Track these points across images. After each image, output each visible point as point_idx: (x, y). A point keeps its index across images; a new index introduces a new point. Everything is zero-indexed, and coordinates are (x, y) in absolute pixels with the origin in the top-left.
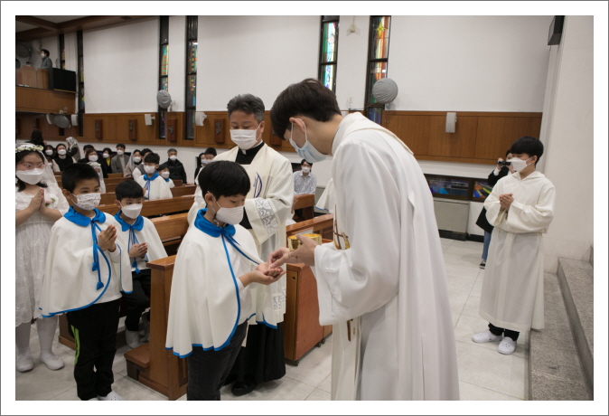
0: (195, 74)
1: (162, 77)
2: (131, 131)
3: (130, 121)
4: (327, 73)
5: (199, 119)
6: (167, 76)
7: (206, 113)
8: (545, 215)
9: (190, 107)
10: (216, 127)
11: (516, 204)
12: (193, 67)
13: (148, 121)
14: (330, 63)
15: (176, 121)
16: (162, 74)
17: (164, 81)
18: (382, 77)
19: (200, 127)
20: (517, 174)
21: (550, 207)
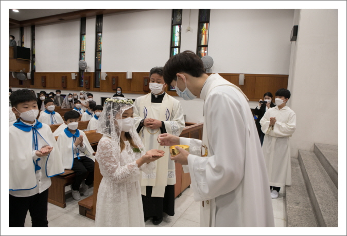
0: (101, 51)
1: (82, 53)
2: (63, 82)
3: (63, 77)
4: (175, 52)
5: (103, 76)
6: (84, 52)
7: (107, 73)
8: (292, 128)
9: (98, 70)
10: (113, 81)
11: (278, 122)
12: (100, 47)
13: (73, 77)
14: (176, 47)
15: (90, 77)
16: (82, 51)
17: (83, 55)
18: (205, 55)
19: (103, 81)
20: (276, 107)
21: (294, 124)
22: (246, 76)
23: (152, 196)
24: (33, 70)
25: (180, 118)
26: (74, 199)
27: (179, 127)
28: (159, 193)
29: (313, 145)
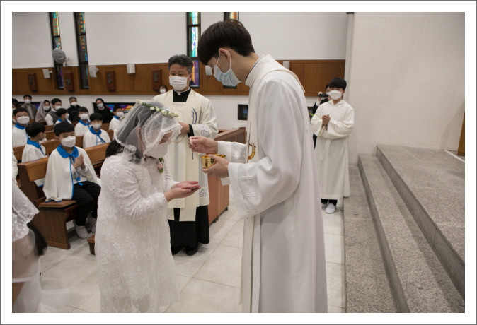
0: (85, 34)
1: (55, 38)
2: (31, 83)
3: (29, 75)
4: (193, 33)
5: (93, 72)
6: (59, 37)
7: (98, 67)
8: (349, 126)
9: (83, 62)
10: (107, 78)
11: (332, 121)
12: (82, 29)
13: (47, 75)
14: (195, 26)
15: (72, 74)
16: (55, 35)
17: (57, 40)
19: (94, 78)
20: (331, 101)
21: (351, 122)
22: (293, 63)
23: (181, 220)
25: (211, 121)
26: (79, 237)
27: (211, 132)
28: (189, 216)
29: (375, 146)
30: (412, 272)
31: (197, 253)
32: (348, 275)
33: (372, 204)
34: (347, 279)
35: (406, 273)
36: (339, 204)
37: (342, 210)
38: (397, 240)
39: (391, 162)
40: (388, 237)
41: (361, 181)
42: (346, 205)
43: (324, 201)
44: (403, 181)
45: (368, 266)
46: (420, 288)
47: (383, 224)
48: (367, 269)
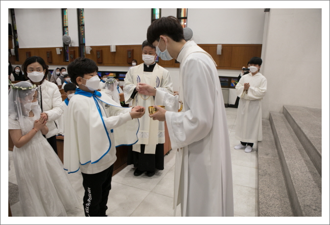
0: (83, 25)
1: (64, 28)
2: (48, 58)
3: (47, 52)
5: (88, 50)
6: (67, 27)
7: (91, 47)
8: (263, 91)
9: (82, 44)
10: (97, 54)
11: (251, 87)
12: (82, 22)
13: (58, 52)
15: (74, 51)
16: (65, 26)
17: (66, 29)
18: (185, 27)
19: (88, 54)
20: (250, 74)
21: (265, 88)
22: (224, 46)
23: (145, 153)
24: (17, 46)
25: (169, 86)
29: (282, 106)
30: (308, 198)
31: (155, 176)
32: (261, 196)
33: (279, 147)
34: (260, 199)
35: (304, 198)
36: (254, 146)
37: (257, 151)
38: (297, 174)
39: (294, 118)
40: (290, 171)
41: (271, 131)
42: (260, 147)
43: (244, 144)
44: (302, 132)
45: (275, 191)
46: (314, 210)
47: (287, 162)
48: (274, 193)
